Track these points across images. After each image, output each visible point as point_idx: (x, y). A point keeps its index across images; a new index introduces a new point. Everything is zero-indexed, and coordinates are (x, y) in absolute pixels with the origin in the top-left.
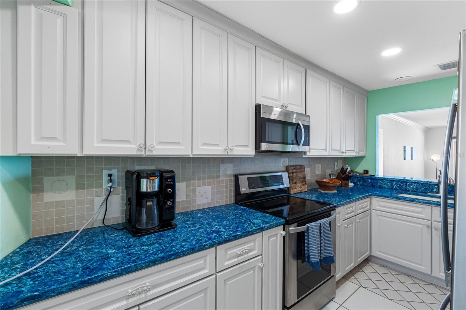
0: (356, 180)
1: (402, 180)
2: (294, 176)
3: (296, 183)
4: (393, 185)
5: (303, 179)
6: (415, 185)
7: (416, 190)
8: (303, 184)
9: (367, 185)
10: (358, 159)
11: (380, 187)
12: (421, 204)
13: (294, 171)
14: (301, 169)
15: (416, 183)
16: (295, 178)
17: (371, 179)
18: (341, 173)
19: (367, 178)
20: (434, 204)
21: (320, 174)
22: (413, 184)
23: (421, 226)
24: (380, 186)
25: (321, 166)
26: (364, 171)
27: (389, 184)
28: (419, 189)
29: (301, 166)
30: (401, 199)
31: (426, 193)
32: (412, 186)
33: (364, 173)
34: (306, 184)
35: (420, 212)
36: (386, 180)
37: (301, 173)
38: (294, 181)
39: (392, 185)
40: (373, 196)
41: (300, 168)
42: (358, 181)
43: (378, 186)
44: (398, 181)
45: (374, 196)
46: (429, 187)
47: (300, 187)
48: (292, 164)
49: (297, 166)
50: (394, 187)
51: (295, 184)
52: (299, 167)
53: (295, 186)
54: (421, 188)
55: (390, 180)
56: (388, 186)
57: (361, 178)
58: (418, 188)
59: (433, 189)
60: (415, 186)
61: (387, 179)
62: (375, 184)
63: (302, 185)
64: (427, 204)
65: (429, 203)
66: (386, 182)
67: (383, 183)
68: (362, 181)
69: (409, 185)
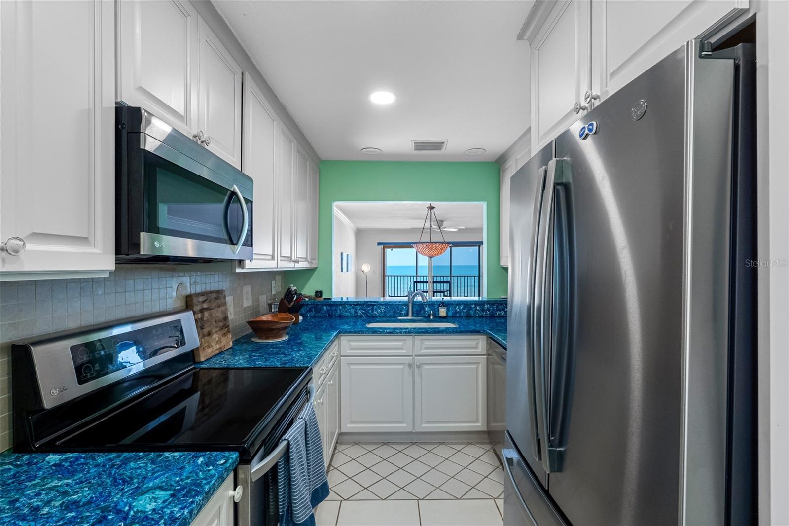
0: (305, 311)
2: (205, 319)
3: (209, 334)
4: (357, 311)
5: (225, 322)
6: (383, 307)
7: (384, 314)
8: (224, 334)
9: (321, 315)
10: (308, 273)
11: (341, 317)
12: (402, 334)
13: (205, 306)
14: (218, 301)
16: (208, 321)
17: (327, 305)
18: (286, 299)
19: (322, 305)
20: (416, 332)
21: (250, 306)
22: (381, 307)
23: (401, 367)
24: (340, 314)
25: (252, 290)
26: (317, 292)
27: (352, 311)
28: (387, 313)
29: (218, 292)
30: (380, 331)
31: (395, 317)
32: (379, 310)
33: (316, 297)
34: (229, 332)
35: (401, 347)
36: (348, 305)
37: (219, 309)
38: (206, 331)
39: (355, 312)
40: (342, 334)
41: (216, 299)
42: (308, 311)
43: (337, 315)
44: (363, 304)
45: (344, 333)
46: (398, 308)
47: (219, 341)
48: (199, 289)
49: (211, 292)
50: (359, 314)
51: (209, 337)
52: (214, 295)
53: (208, 342)
54: (389, 311)
56: (350, 313)
57: (313, 306)
59: (402, 311)
61: (349, 303)
62: (334, 313)
63: (222, 335)
64: (409, 334)
65: (410, 332)
66: (348, 307)
67: (344, 309)
68: (313, 310)
69: (376, 308)
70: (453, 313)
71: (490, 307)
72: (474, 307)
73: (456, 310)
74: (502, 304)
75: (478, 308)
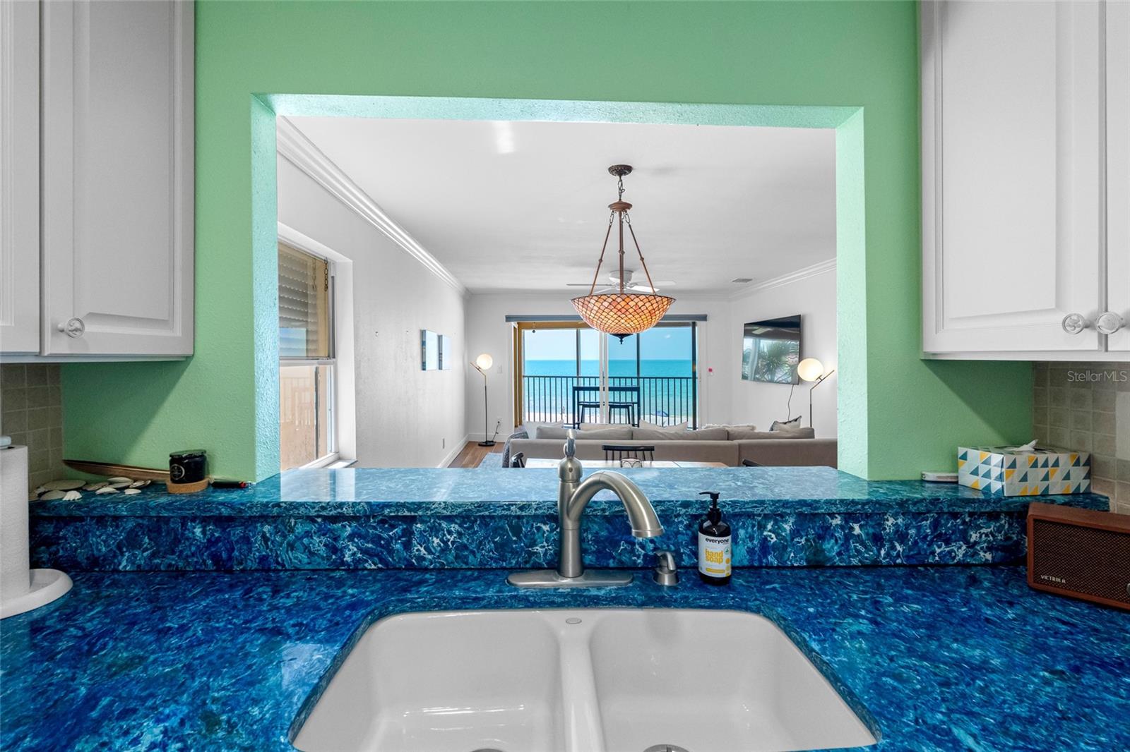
0: (107, 545)
1: (386, 511)
4: (340, 544)
6: (453, 528)
7: (457, 557)
9: (181, 564)
11: (266, 567)
15: (456, 516)
17: (205, 521)
19: (184, 520)
22: (444, 525)
24: (263, 559)
26: (176, 460)
27: (319, 545)
28: (473, 553)
32: (436, 541)
33: (173, 479)
36: (298, 517)
39: (334, 550)
42: (119, 546)
43: (251, 564)
44: (367, 517)
46: (517, 531)
50: (348, 558)
54: (480, 546)
55: (325, 518)
56: (311, 554)
58: (465, 547)
59: (534, 544)
60: (450, 533)
62: (236, 553)
66: (300, 529)
67: (284, 537)
68: (146, 540)
69: (421, 532)
70: (751, 552)
71: (907, 527)
72: (842, 527)
73: (765, 540)
74: (955, 516)
75: (857, 531)
